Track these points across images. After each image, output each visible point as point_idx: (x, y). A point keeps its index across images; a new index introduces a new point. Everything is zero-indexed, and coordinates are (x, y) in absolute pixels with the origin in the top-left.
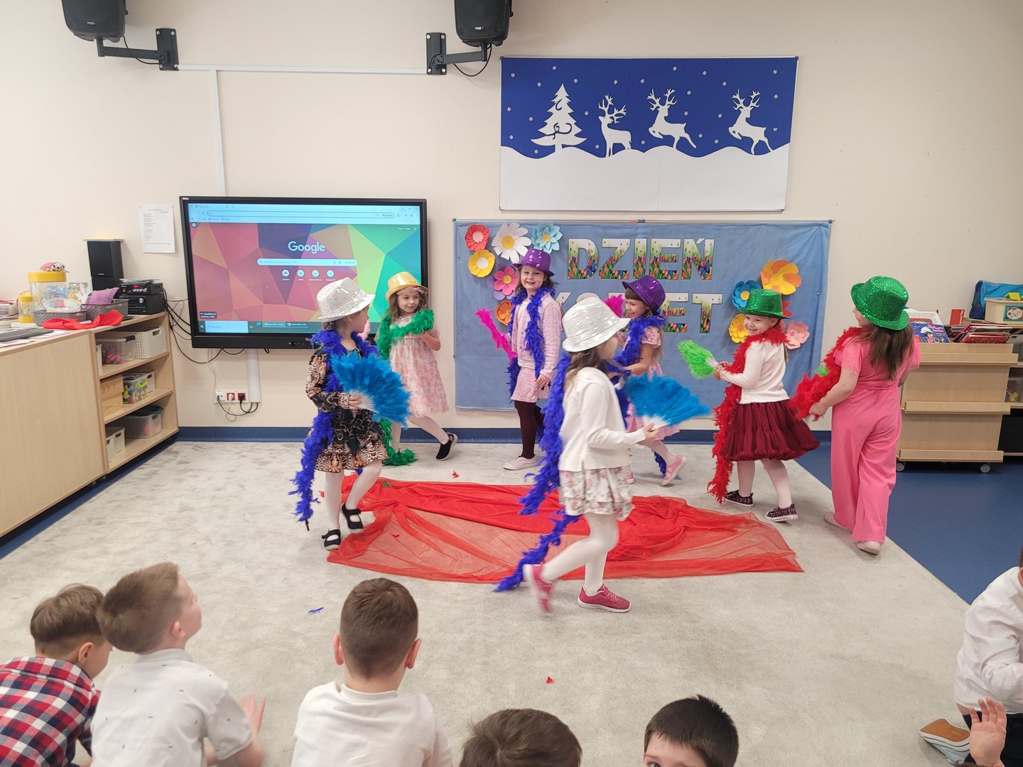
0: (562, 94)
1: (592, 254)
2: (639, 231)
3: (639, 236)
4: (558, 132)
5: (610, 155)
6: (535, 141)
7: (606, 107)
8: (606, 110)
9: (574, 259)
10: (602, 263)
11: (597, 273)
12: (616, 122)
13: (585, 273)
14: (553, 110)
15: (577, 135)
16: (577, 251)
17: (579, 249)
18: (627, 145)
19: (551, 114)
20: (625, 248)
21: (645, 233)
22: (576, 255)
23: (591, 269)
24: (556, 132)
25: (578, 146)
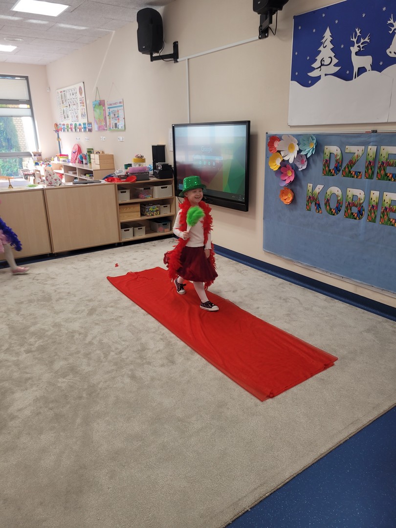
0: (328, 35)
1: (338, 158)
2: (372, 139)
3: (371, 143)
4: (324, 65)
5: (355, 78)
6: (310, 74)
7: (355, 38)
8: (355, 40)
9: (327, 160)
10: (344, 165)
11: (341, 171)
12: (362, 49)
13: (333, 171)
14: (321, 48)
15: (335, 65)
16: (329, 155)
17: (330, 153)
18: (368, 67)
19: (320, 51)
20: (360, 153)
21: (376, 142)
22: (327, 158)
23: (337, 169)
24: (322, 65)
25: (335, 75)
